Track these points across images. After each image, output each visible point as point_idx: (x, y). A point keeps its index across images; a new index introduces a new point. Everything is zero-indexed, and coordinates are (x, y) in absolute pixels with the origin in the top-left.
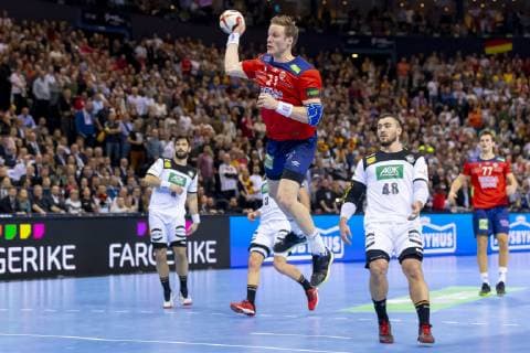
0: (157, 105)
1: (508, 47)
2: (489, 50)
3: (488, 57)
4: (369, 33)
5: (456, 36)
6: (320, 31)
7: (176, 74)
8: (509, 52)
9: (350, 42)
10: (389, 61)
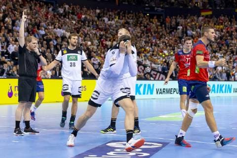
0: (67, 33)
1: (210, 13)
2: (203, 14)
3: (203, 16)
4: (154, 6)
5: (189, 7)
6: (134, 4)
7: (75, 20)
8: (211, 15)
9: (146, 9)
10: (162, 17)
